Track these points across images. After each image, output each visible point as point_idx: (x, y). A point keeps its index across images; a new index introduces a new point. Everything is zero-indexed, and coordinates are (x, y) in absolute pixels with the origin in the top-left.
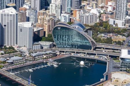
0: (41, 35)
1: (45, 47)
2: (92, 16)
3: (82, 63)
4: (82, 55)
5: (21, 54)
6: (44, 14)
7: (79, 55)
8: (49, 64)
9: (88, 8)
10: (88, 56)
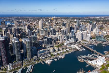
0: (92, 37)
1: (93, 41)
2: (105, 33)
3: (104, 45)
4: (104, 43)
5: (87, 41)
6: (92, 32)
7: (103, 43)
8: (95, 45)
9: (103, 31)
10: (105, 44)
